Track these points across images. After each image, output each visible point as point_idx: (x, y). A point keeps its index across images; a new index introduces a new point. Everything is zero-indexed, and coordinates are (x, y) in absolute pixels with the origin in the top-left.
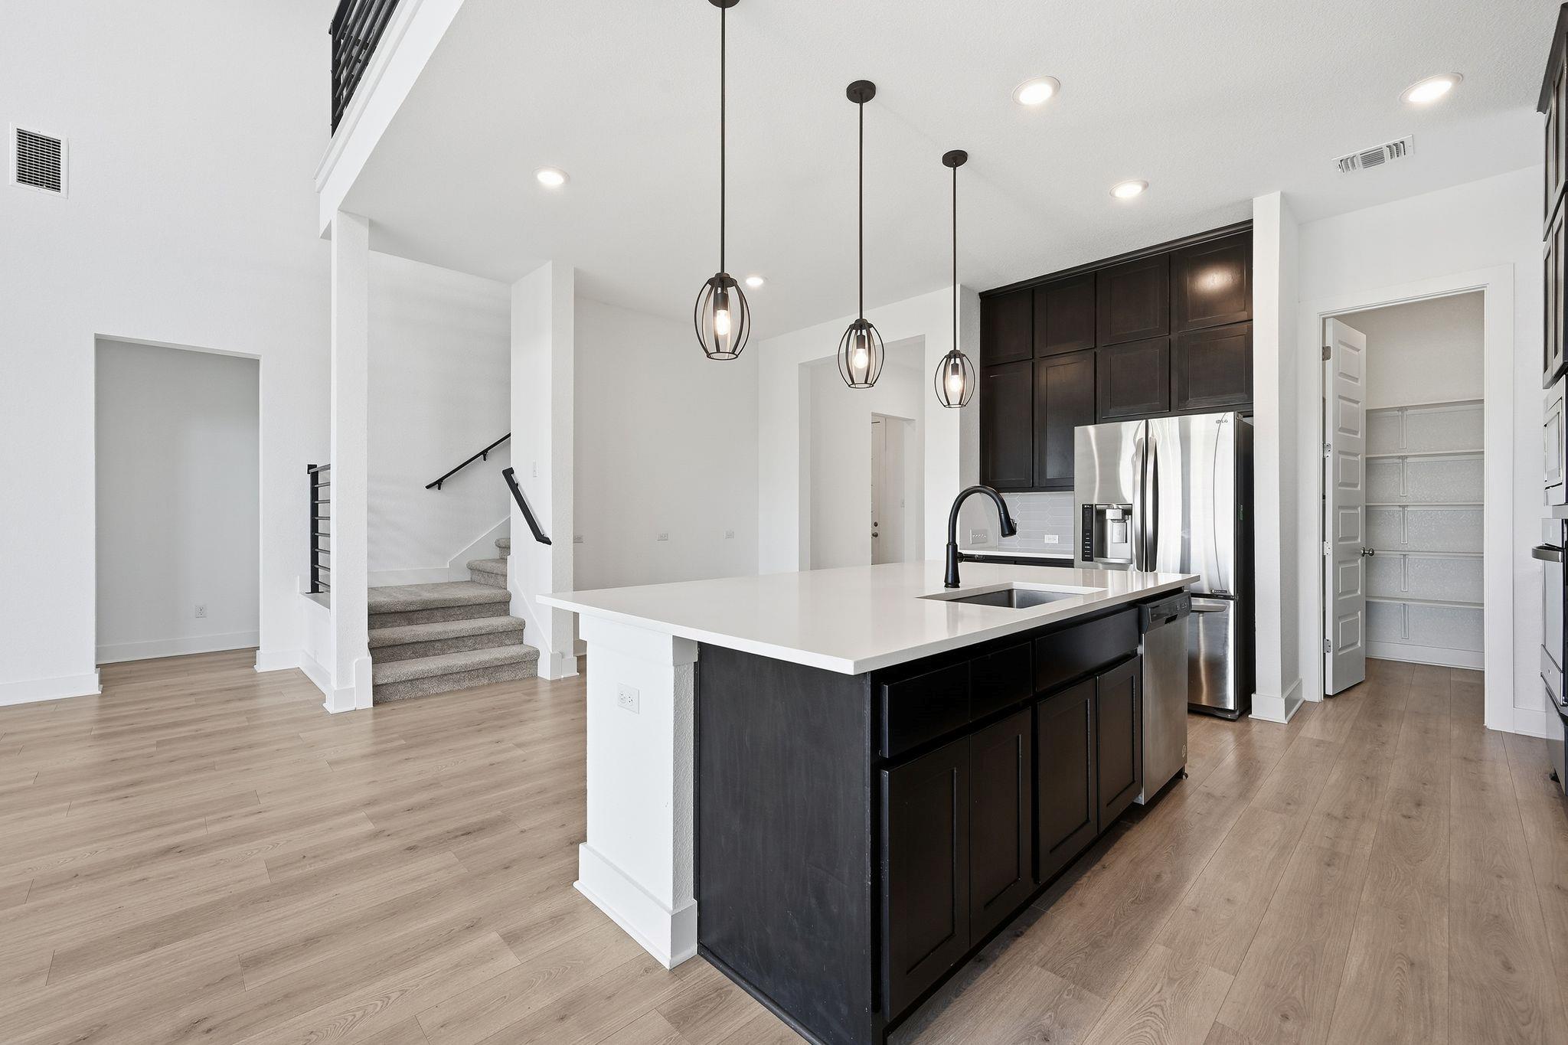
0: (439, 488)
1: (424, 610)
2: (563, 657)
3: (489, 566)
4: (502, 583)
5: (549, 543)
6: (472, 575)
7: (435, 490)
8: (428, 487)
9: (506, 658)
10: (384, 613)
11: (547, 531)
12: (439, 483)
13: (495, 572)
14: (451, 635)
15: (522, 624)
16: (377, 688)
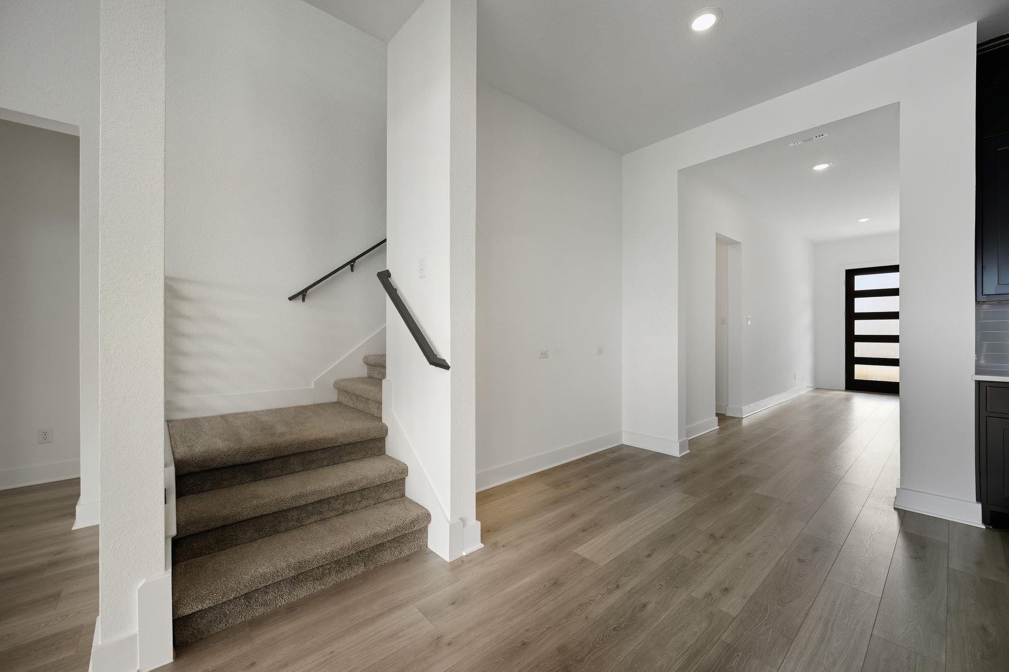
0: (303, 300)
1: (274, 459)
2: (464, 526)
3: (359, 388)
4: (374, 411)
5: (447, 367)
6: (339, 395)
7: (298, 302)
8: (291, 299)
9: (387, 534)
10: (217, 469)
11: (443, 352)
12: (303, 294)
13: (365, 396)
14: (311, 500)
15: (404, 471)
16: (180, 623)
